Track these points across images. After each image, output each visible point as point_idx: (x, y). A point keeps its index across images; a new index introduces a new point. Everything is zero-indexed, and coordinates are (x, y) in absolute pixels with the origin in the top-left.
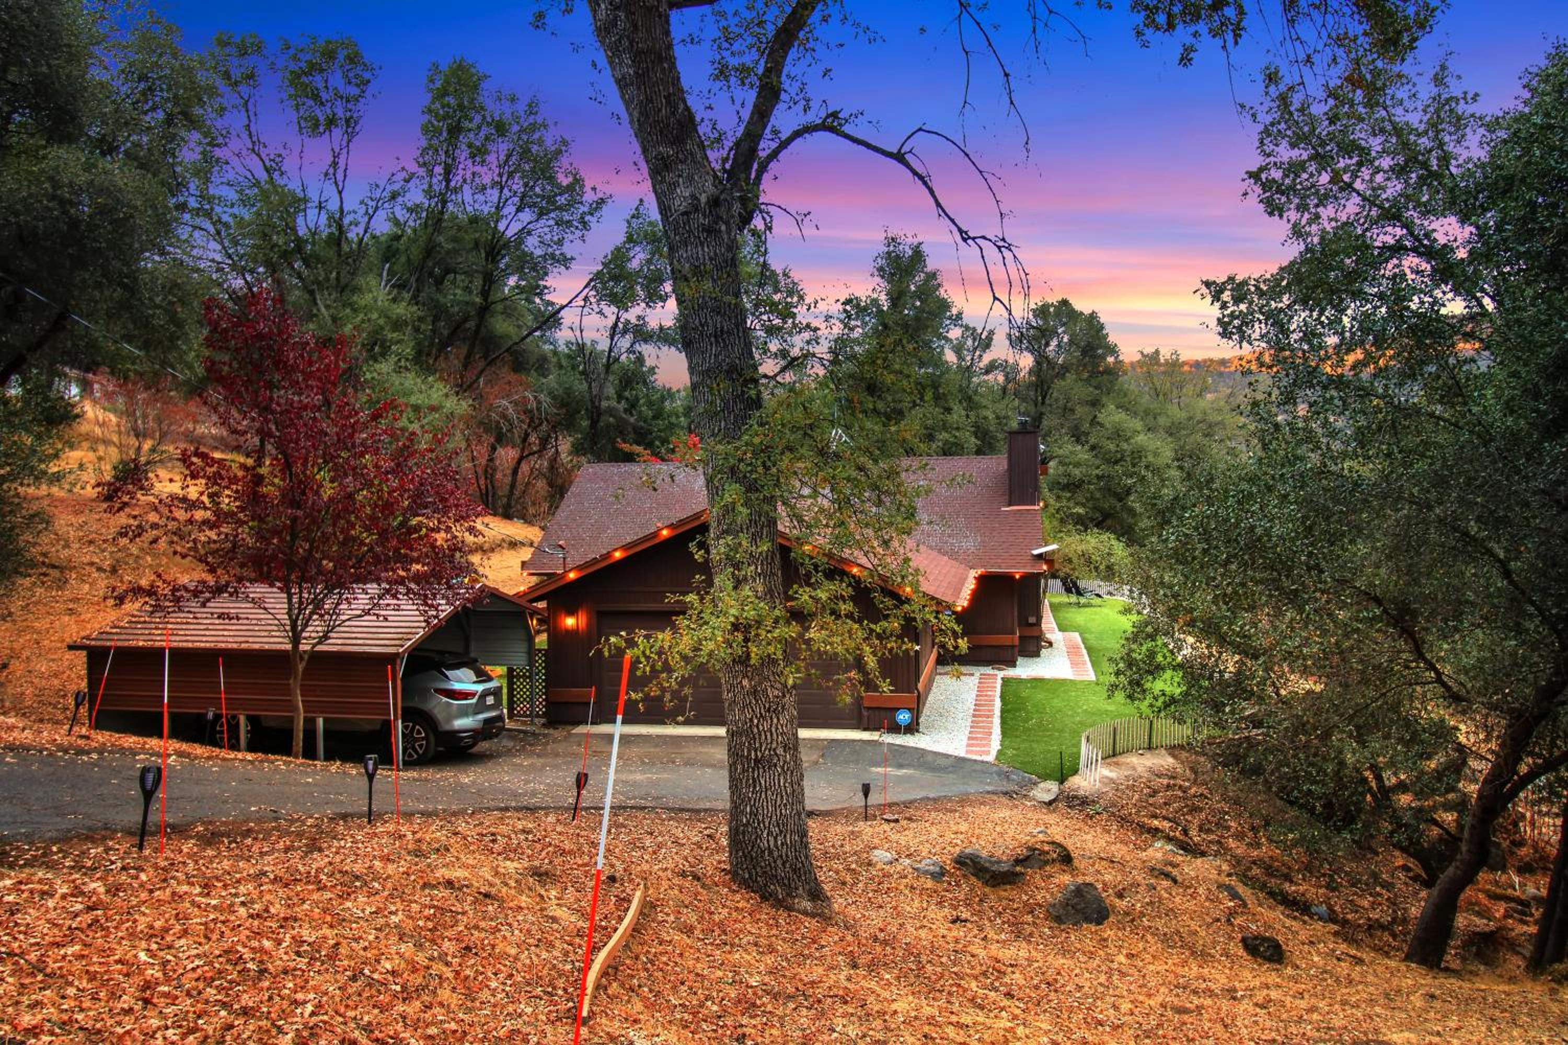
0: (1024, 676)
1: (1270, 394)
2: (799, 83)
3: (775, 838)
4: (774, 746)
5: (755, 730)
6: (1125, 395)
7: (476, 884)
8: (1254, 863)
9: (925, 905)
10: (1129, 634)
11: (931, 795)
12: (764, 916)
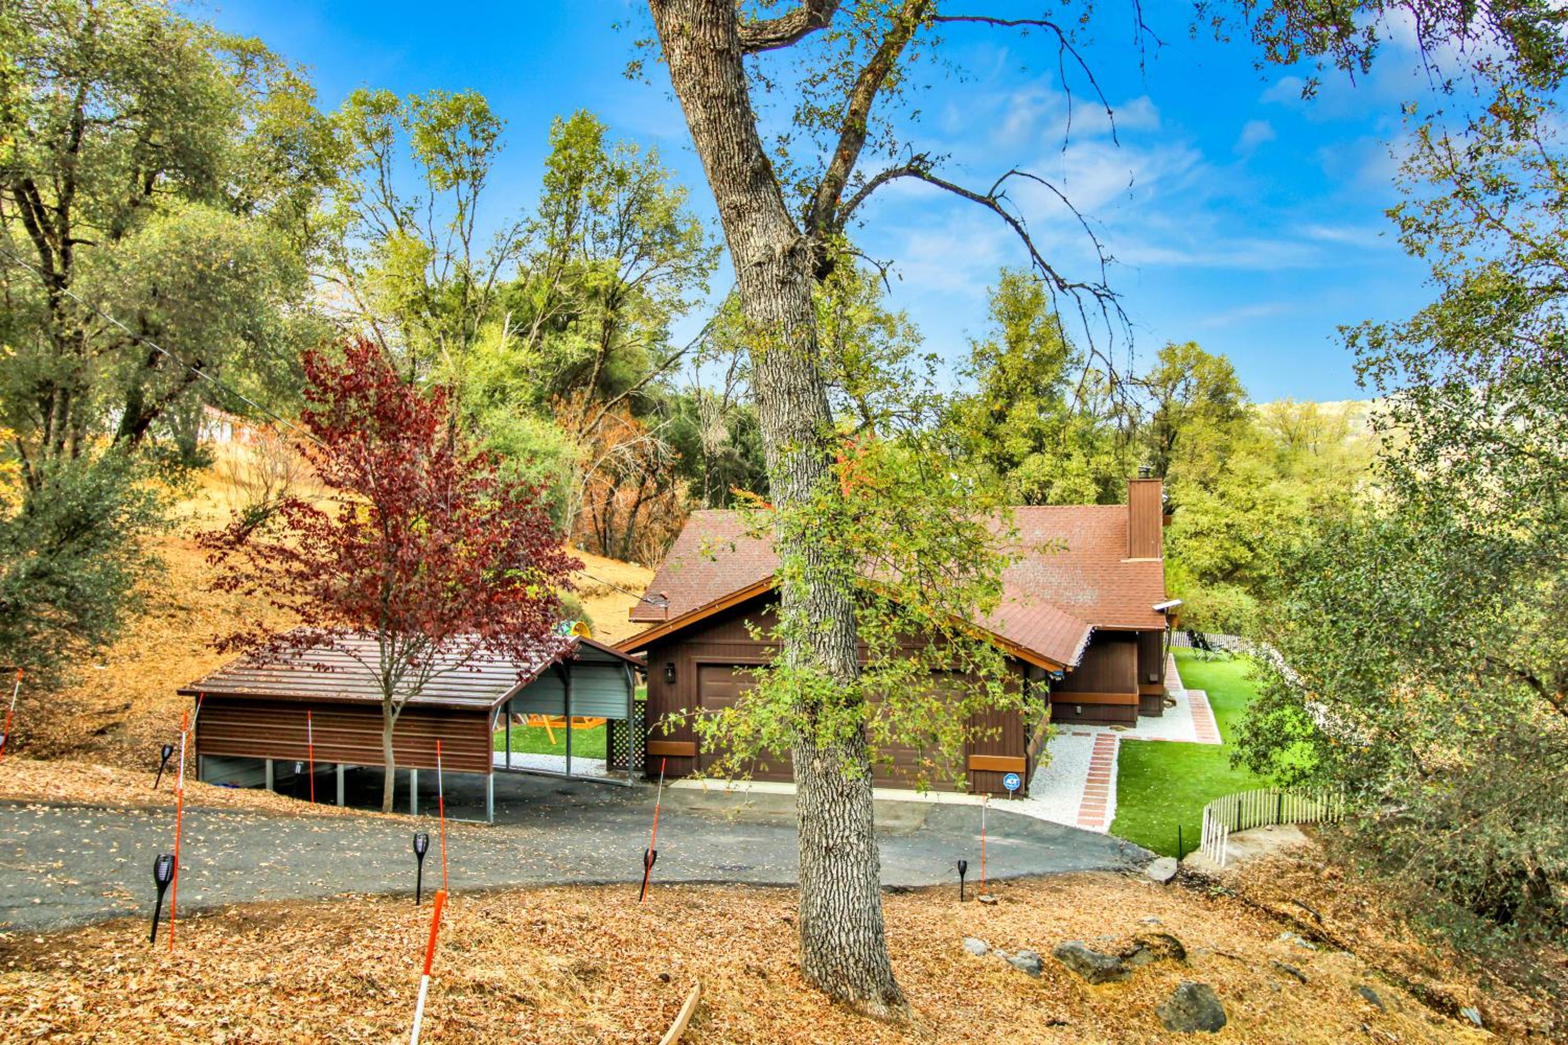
0: (1144, 738)
1: (1407, 452)
2: (885, 127)
3: (847, 934)
4: (847, 833)
5: (827, 816)
6: (1258, 441)
7: (511, 986)
8: (1395, 955)
9: (1019, 1004)
10: (1254, 702)
11: (1037, 870)
12: (832, 1023)
